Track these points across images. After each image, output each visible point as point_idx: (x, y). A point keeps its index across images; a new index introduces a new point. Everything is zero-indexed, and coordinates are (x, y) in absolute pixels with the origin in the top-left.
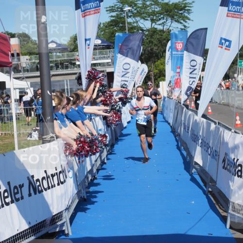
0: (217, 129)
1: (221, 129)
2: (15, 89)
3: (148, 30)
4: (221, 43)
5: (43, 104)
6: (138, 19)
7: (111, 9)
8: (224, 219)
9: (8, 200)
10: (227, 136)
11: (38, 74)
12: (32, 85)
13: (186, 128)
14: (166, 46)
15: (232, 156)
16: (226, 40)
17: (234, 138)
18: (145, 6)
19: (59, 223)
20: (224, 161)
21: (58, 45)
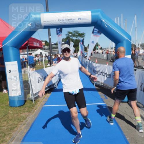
0: (92, 63)
1: (93, 63)
2: (44, 54)
3: (75, 40)
4: (92, 42)
5: (50, 57)
6: (73, 37)
7: (66, 35)
8: (93, 84)
9: (42, 80)
10: (94, 64)
11: (49, 50)
12: (48, 53)
13: (84, 62)
14: (79, 43)
15: (95, 69)
16: (93, 42)
17: (96, 65)
18: (74, 34)
19: (54, 85)
20: (93, 70)
21: (54, 43)
